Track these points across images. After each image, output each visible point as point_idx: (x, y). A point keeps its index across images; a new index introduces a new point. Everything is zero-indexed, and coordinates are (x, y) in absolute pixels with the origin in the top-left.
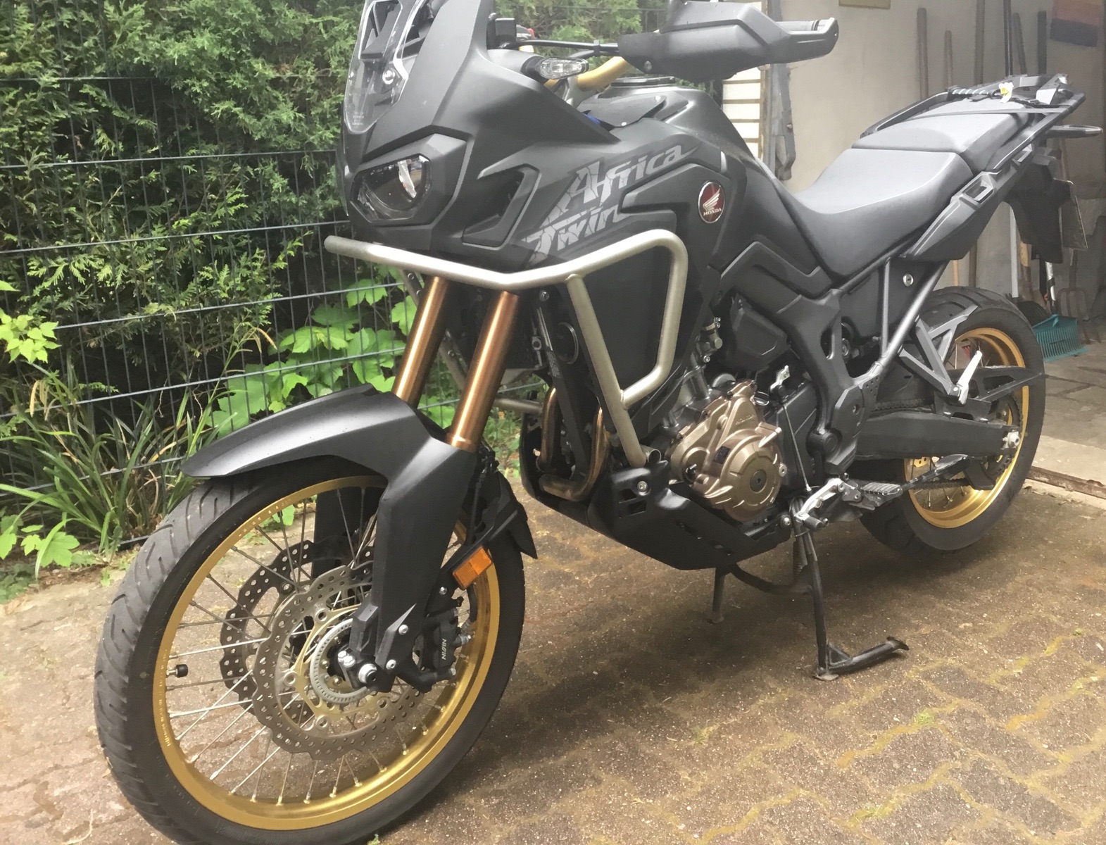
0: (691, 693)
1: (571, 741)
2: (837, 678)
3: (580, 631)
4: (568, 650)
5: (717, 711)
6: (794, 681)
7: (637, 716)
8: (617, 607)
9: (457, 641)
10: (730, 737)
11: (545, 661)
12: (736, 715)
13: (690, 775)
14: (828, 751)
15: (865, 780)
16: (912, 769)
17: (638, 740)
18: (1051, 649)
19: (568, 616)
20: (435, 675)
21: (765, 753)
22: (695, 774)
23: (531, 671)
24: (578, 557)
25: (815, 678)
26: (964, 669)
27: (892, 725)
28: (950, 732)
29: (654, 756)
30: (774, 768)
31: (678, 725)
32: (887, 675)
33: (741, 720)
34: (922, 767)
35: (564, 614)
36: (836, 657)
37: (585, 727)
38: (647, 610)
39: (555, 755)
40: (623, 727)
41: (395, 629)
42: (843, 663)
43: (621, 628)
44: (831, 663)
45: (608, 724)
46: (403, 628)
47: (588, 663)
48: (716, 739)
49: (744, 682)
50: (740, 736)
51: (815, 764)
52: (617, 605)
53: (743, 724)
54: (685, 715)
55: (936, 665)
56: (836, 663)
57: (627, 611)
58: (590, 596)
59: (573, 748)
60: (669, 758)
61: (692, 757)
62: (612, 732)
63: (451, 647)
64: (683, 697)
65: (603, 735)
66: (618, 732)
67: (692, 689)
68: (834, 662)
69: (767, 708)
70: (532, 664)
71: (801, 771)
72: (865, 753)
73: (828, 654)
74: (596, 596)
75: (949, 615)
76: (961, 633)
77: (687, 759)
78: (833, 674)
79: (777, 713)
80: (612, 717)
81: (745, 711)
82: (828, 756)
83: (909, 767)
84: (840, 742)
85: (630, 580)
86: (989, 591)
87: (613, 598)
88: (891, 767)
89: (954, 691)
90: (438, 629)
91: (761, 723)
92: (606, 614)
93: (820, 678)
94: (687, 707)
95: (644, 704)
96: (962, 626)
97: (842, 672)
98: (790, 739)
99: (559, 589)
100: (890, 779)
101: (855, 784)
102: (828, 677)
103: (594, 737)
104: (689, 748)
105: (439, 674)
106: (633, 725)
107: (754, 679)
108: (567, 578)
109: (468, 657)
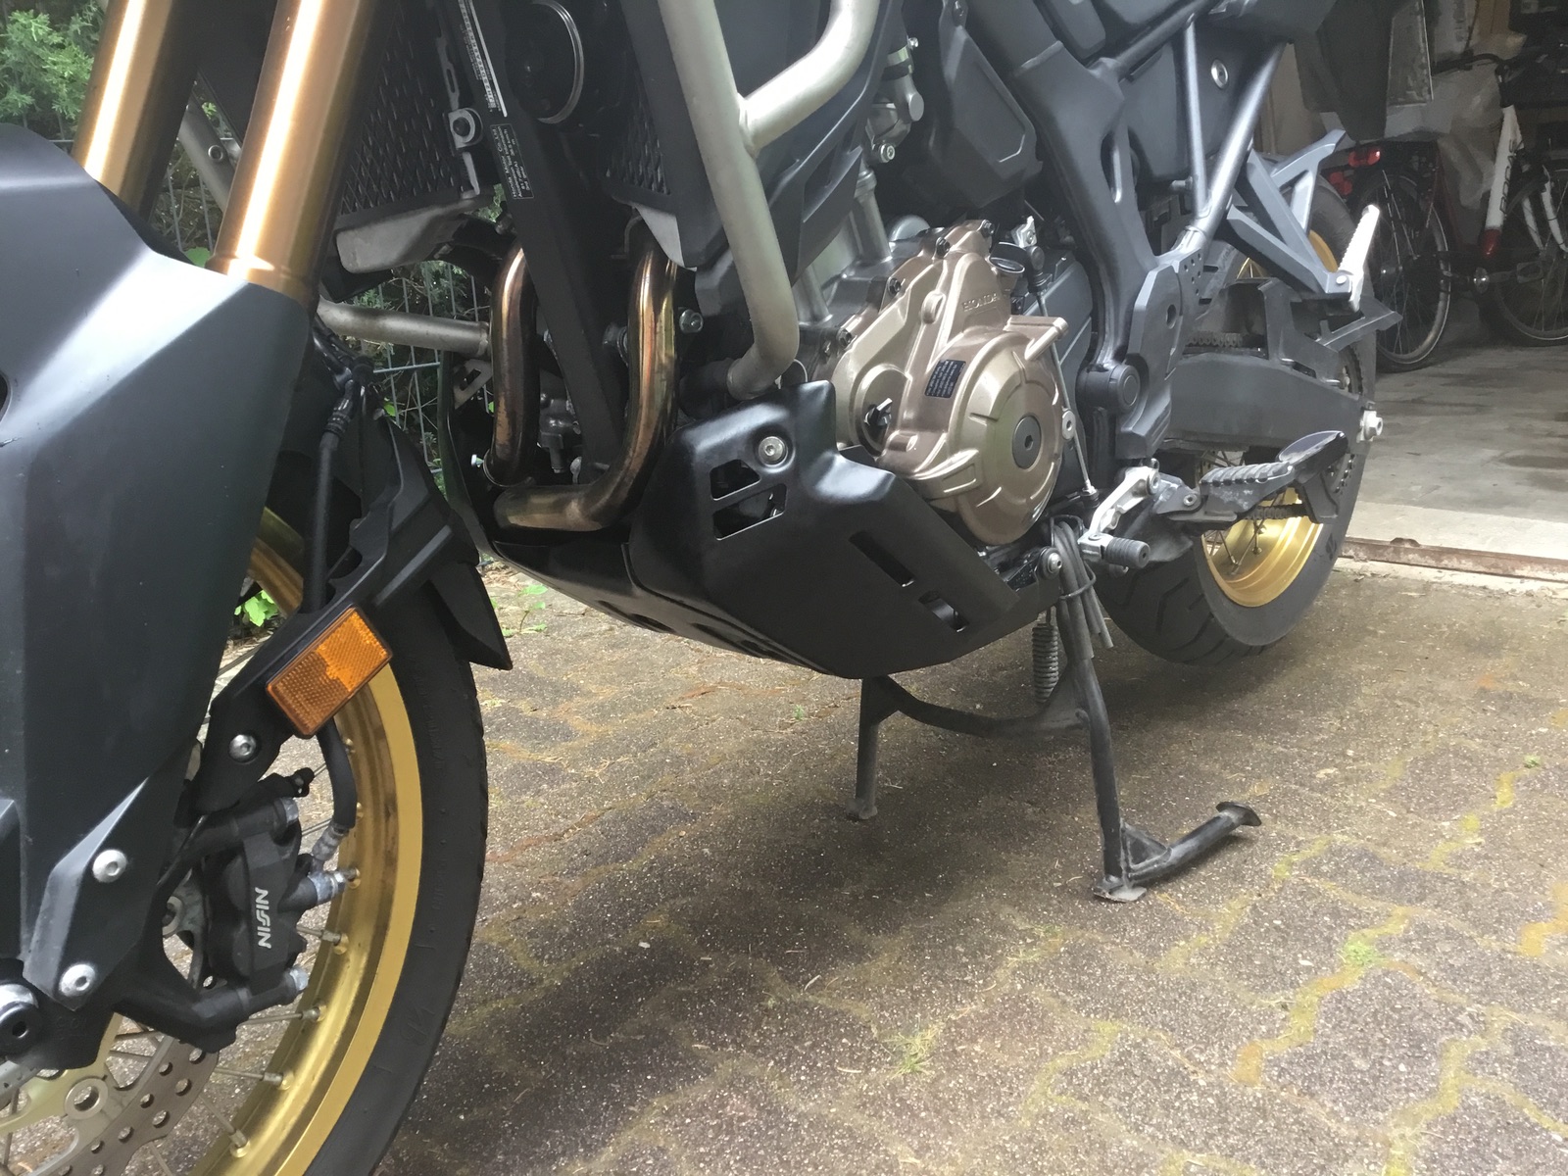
0: (859, 961)
1: (618, 1107)
2: (1144, 895)
3: (595, 866)
4: (576, 907)
5: (929, 992)
6: (1061, 910)
7: (757, 1026)
8: (662, 813)
9: (302, 890)
10: (977, 1048)
11: (531, 935)
12: (971, 996)
13: (918, 1154)
14: (1202, 1051)
15: (1311, 1108)
16: (1396, 1067)
17: (775, 1084)
18: (1505, 796)
19: (566, 839)
20: (243, 994)
21: (1070, 1074)
22: (929, 1148)
23: (502, 960)
24: (568, 736)
25: (1101, 899)
26: (1371, 848)
27: (1305, 977)
28: (1424, 974)
29: (820, 1116)
30: (1104, 1109)
31: (853, 1035)
32: (1237, 876)
33: (986, 1005)
34: (1416, 1058)
35: (558, 837)
36: (1140, 852)
37: (644, 1069)
38: (723, 810)
39: (588, 1148)
40: (730, 1056)
41: (79, 868)
42: (1154, 862)
43: (680, 849)
44: (1132, 866)
45: (695, 1056)
46: (108, 862)
47: (625, 927)
48: (947, 1055)
49: (961, 924)
50: (998, 1043)
51: (1188, 1085)
52: (661, 807)
53: (992, 1013)
54: (863, 1011)
55: (1317, 847)
56: (1141, 865)
57: (685, 817)
58: (606, 798)
59: (628, 1125)
60: (859, 1118)
61: (910, 1108)
62: (708, 1071)
63: (289, 909)
64: (843, 974)
65: (688, 1080)
66: (725, 1069)
67: (858, 953)
68: (1136, 862)
69: (1030, 974)
70: (503, 944)
71: (1167, 1106)
72: (1281, 1047)
73: (1125, 848)
74: (617, 798)
75: (1287, 759)
76: (1326, 786)
77: (899, 1115)
78: (1134, 886)
79: (1057, 981)
80: (701, 1037)
81: (985, 985)
82: (1208, 1062)
83: (1386, 1063)
84: (1216, 1027)
85: (677, 762)
86: (1330, 713)
87: (651, 796)
88: (1350, 1068)
89: (1382, 892)
90: (239, 860)
91: (1031, 1006)
92: (643, 828)
93: (1115, 897)
94: (860, 992)
95: (763, 998)
96: (1321, 774)
97: (1150, 882)
98: (1107, 1036)
99: (538, 793)
100: (1363, 1098)
101: (1296, 1122)
102: (1128, 895)
103: (669, 1090)
104: (893, 1088)
105: (254, 991)
106: (753, 1049)
107: (979, 916)
108: (552, 772)
109: (345, 939)
